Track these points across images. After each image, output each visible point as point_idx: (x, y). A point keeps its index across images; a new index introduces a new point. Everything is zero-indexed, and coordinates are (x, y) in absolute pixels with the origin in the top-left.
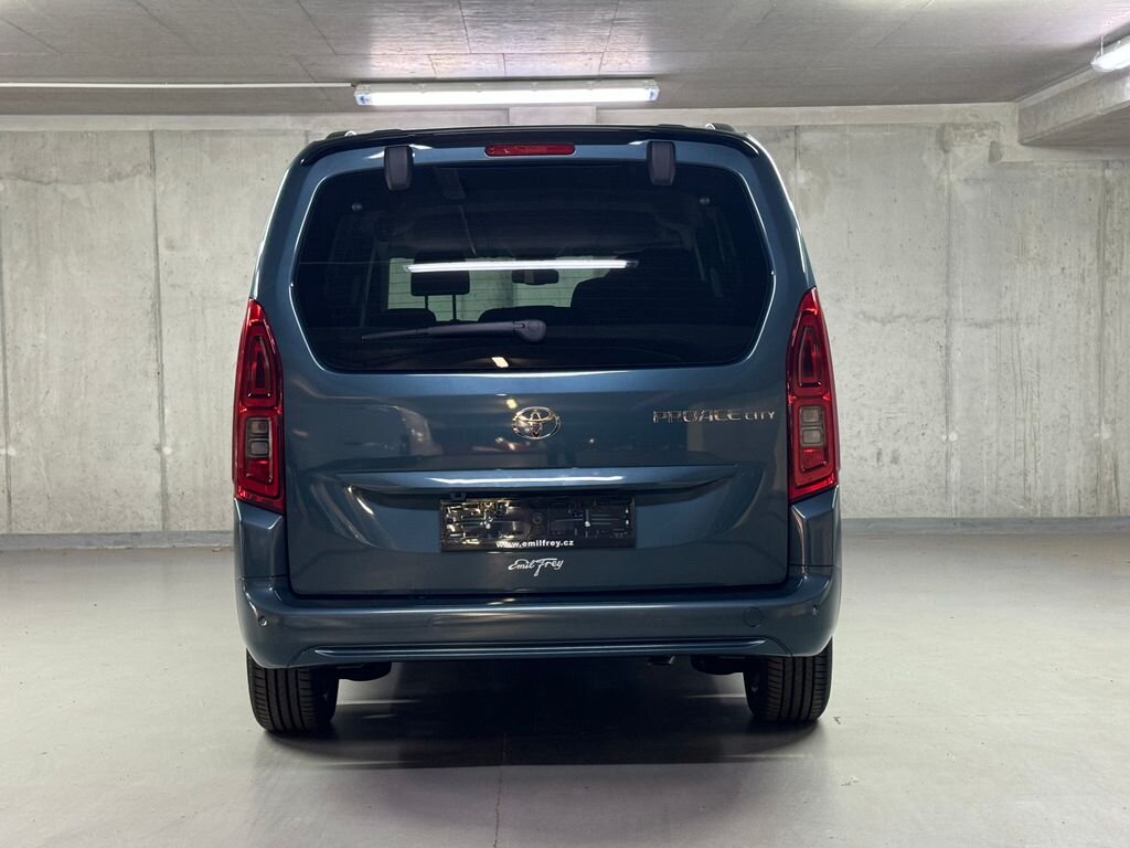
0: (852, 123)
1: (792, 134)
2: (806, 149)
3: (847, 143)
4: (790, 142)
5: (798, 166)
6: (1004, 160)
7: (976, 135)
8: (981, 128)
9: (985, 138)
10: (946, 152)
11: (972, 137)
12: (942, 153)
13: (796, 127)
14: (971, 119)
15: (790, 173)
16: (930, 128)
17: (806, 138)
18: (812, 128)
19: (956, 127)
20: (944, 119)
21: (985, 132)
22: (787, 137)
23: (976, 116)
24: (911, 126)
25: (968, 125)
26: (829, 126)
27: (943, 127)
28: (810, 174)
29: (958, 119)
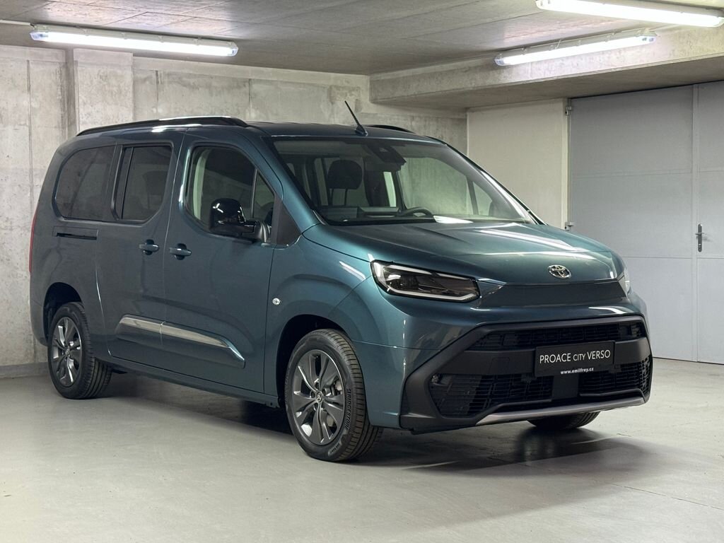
0: (281, 80)
1: (247, 84)
2: (255, 95)
3: (279, 93)
4: (246, 89)
5: (251, 106)
6: (362, 111)
7: (348, 94)
8: (351, 90)
9: (353, 97)
10: (332, 103)
11: (346, 95)
12: (330, 104)
13: (250, 80)
14: (346, 84)
15: (247, 111)
16: (324, 88)
17: (255, 87)
18: (260, 81)
19: (338, 88)
20: (331, 83)
21: (353, 93)
22: (245, 86)
23: (348, 82)
24: (313, 85)
25: (344, 88)
26: (269, 81)
27: (331, 87)
28: (258, 112)
29: (339, 83)
